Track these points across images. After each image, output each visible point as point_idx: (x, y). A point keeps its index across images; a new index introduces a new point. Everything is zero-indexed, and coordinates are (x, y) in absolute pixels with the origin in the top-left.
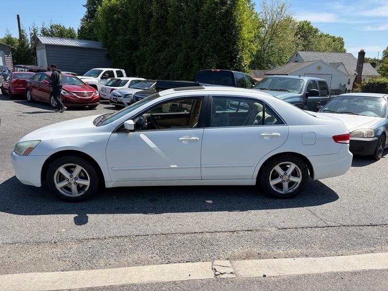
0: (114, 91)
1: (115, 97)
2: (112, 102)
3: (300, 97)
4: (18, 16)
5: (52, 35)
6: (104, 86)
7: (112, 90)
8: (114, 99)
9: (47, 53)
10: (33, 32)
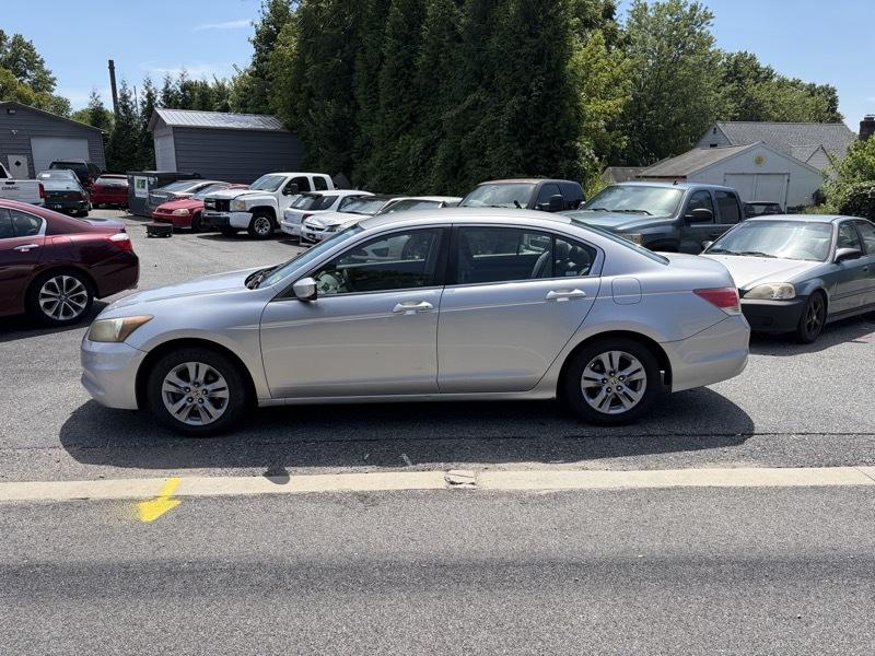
0: (308, 220)
1: (310, 231)
2: (304, 240)
3: (673, 224)
4: (111, 62)
5: (186, 105)
6: (289, 209)
7: (306, 216)
8: (309, 235)
9: (175, 144)
10: (146, 100)
